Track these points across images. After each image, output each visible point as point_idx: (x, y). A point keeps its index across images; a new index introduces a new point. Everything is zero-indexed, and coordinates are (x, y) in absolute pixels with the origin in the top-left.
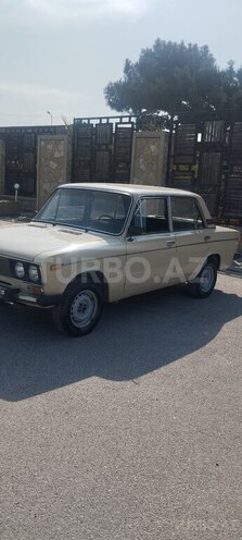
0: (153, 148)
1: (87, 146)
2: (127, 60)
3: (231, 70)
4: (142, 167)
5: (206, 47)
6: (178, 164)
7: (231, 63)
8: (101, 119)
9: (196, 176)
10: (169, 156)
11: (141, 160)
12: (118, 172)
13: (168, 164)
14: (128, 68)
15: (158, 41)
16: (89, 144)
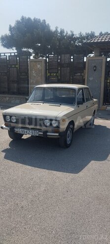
0: (39, 66)
1: (5, 66)
2: (10, 25)
3: (56, 31)
4: (34, 75)
5: (44, 20)
6: (51, 73)
7: (57, 28)
8: (11, 53)
9: (59, 78)
10: (46, 70)
11: (34, 72)
12: (21, 77)
13: (46, 73)
14: (11, 29)
15: (23, 17)
16: (6, 65)
